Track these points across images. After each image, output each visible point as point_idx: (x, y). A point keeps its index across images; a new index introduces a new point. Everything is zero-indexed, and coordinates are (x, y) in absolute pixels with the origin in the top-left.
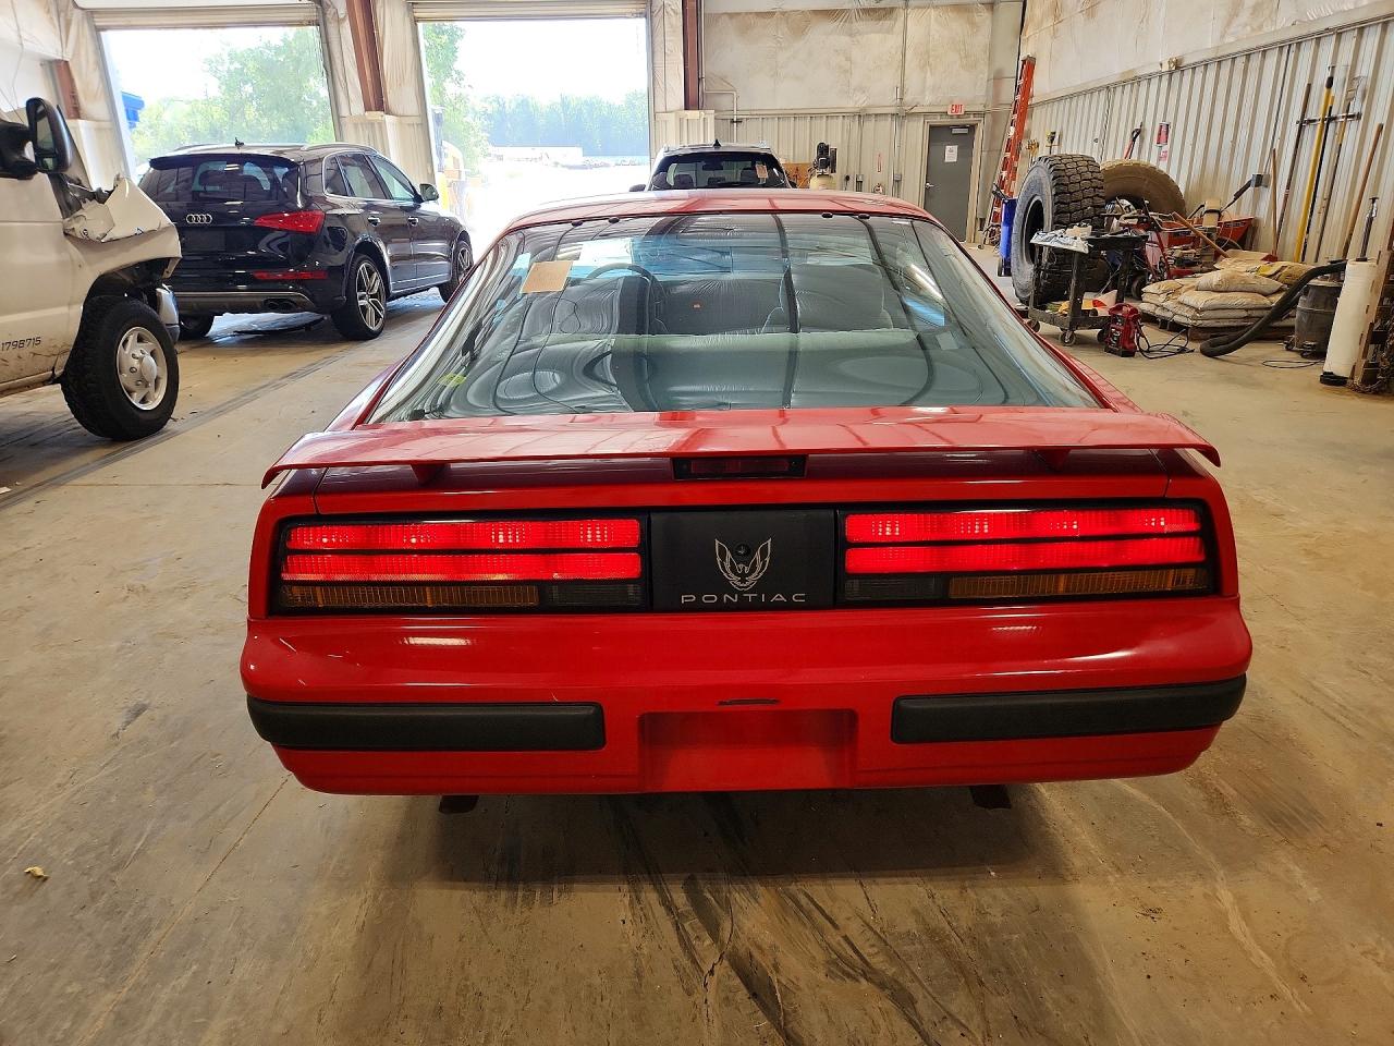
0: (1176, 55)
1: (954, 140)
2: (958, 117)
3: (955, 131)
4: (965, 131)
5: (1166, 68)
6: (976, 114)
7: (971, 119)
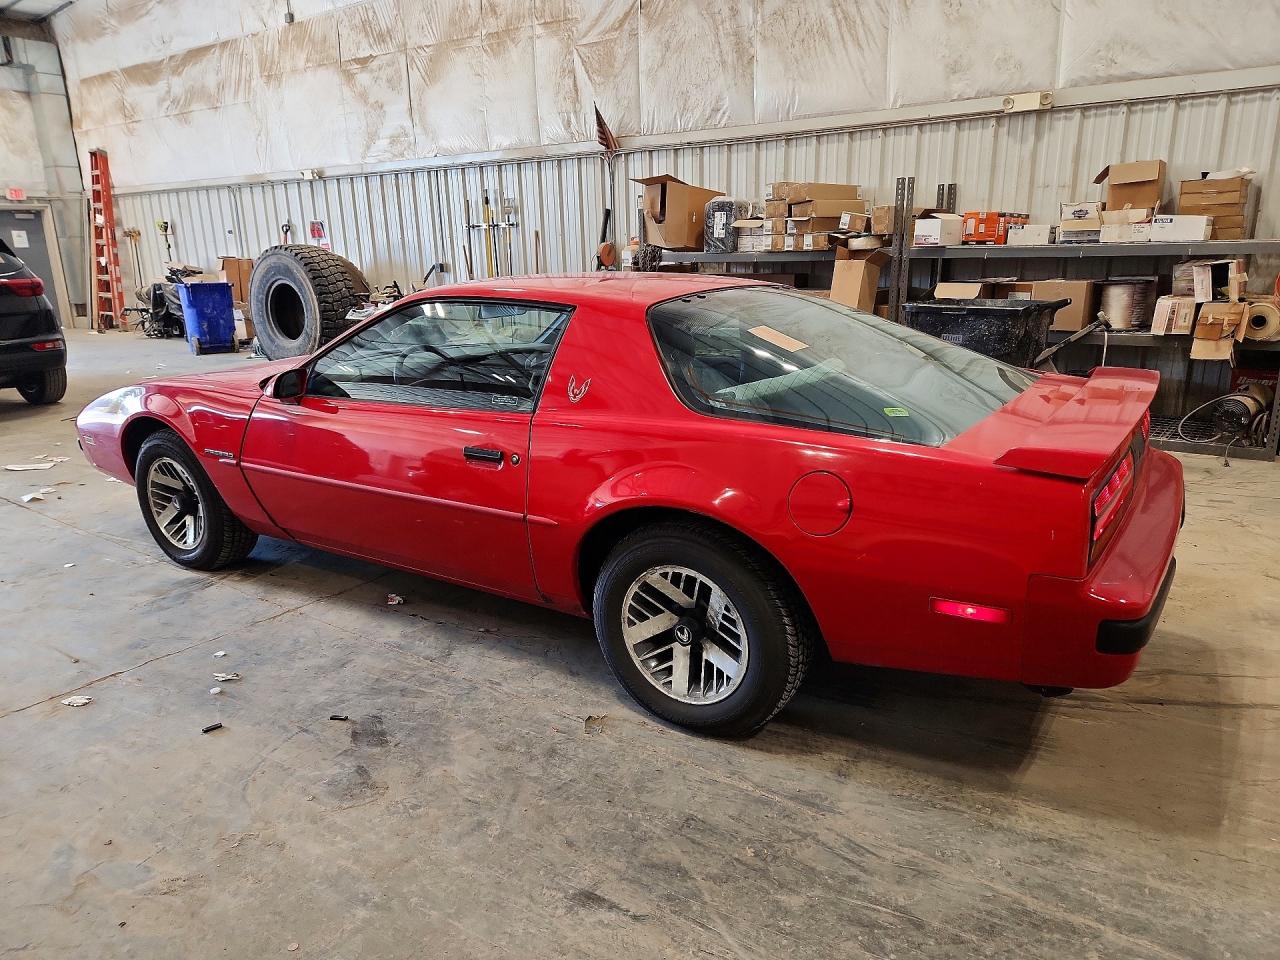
0: (316, 165)
1: (20, 225)
2: (20, 201)
3: (18, 216)
4: (32, 216)
5: (308, 176)
6: (39, 199)
7: (36, 205)
